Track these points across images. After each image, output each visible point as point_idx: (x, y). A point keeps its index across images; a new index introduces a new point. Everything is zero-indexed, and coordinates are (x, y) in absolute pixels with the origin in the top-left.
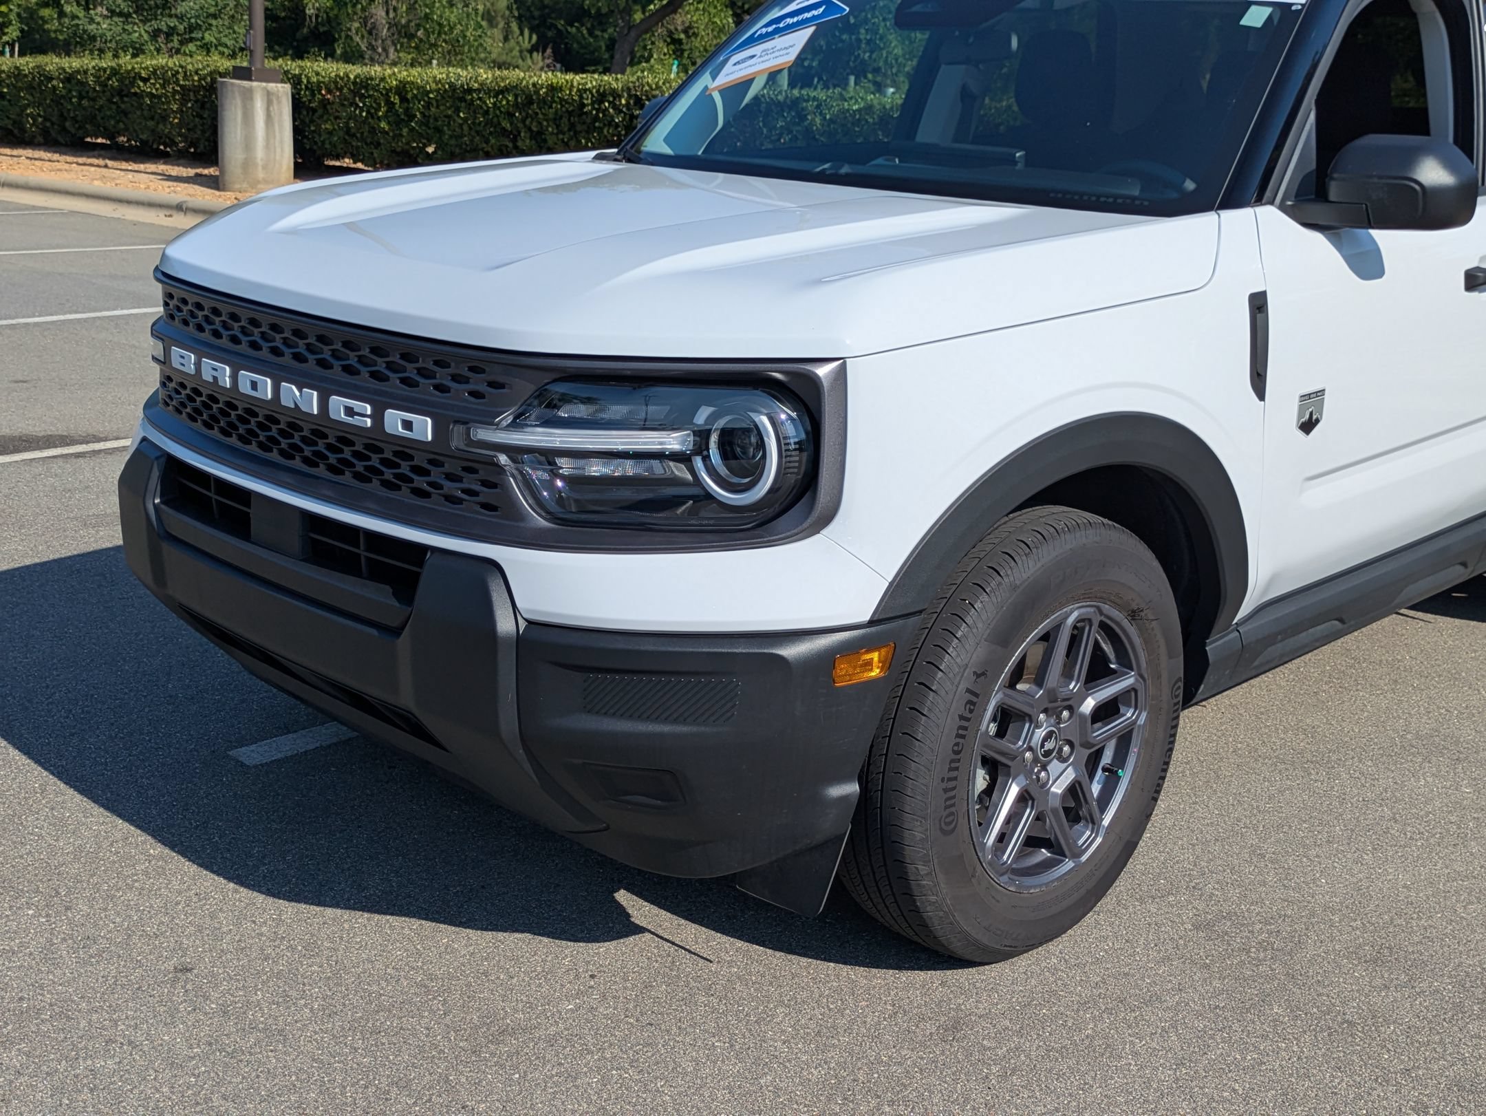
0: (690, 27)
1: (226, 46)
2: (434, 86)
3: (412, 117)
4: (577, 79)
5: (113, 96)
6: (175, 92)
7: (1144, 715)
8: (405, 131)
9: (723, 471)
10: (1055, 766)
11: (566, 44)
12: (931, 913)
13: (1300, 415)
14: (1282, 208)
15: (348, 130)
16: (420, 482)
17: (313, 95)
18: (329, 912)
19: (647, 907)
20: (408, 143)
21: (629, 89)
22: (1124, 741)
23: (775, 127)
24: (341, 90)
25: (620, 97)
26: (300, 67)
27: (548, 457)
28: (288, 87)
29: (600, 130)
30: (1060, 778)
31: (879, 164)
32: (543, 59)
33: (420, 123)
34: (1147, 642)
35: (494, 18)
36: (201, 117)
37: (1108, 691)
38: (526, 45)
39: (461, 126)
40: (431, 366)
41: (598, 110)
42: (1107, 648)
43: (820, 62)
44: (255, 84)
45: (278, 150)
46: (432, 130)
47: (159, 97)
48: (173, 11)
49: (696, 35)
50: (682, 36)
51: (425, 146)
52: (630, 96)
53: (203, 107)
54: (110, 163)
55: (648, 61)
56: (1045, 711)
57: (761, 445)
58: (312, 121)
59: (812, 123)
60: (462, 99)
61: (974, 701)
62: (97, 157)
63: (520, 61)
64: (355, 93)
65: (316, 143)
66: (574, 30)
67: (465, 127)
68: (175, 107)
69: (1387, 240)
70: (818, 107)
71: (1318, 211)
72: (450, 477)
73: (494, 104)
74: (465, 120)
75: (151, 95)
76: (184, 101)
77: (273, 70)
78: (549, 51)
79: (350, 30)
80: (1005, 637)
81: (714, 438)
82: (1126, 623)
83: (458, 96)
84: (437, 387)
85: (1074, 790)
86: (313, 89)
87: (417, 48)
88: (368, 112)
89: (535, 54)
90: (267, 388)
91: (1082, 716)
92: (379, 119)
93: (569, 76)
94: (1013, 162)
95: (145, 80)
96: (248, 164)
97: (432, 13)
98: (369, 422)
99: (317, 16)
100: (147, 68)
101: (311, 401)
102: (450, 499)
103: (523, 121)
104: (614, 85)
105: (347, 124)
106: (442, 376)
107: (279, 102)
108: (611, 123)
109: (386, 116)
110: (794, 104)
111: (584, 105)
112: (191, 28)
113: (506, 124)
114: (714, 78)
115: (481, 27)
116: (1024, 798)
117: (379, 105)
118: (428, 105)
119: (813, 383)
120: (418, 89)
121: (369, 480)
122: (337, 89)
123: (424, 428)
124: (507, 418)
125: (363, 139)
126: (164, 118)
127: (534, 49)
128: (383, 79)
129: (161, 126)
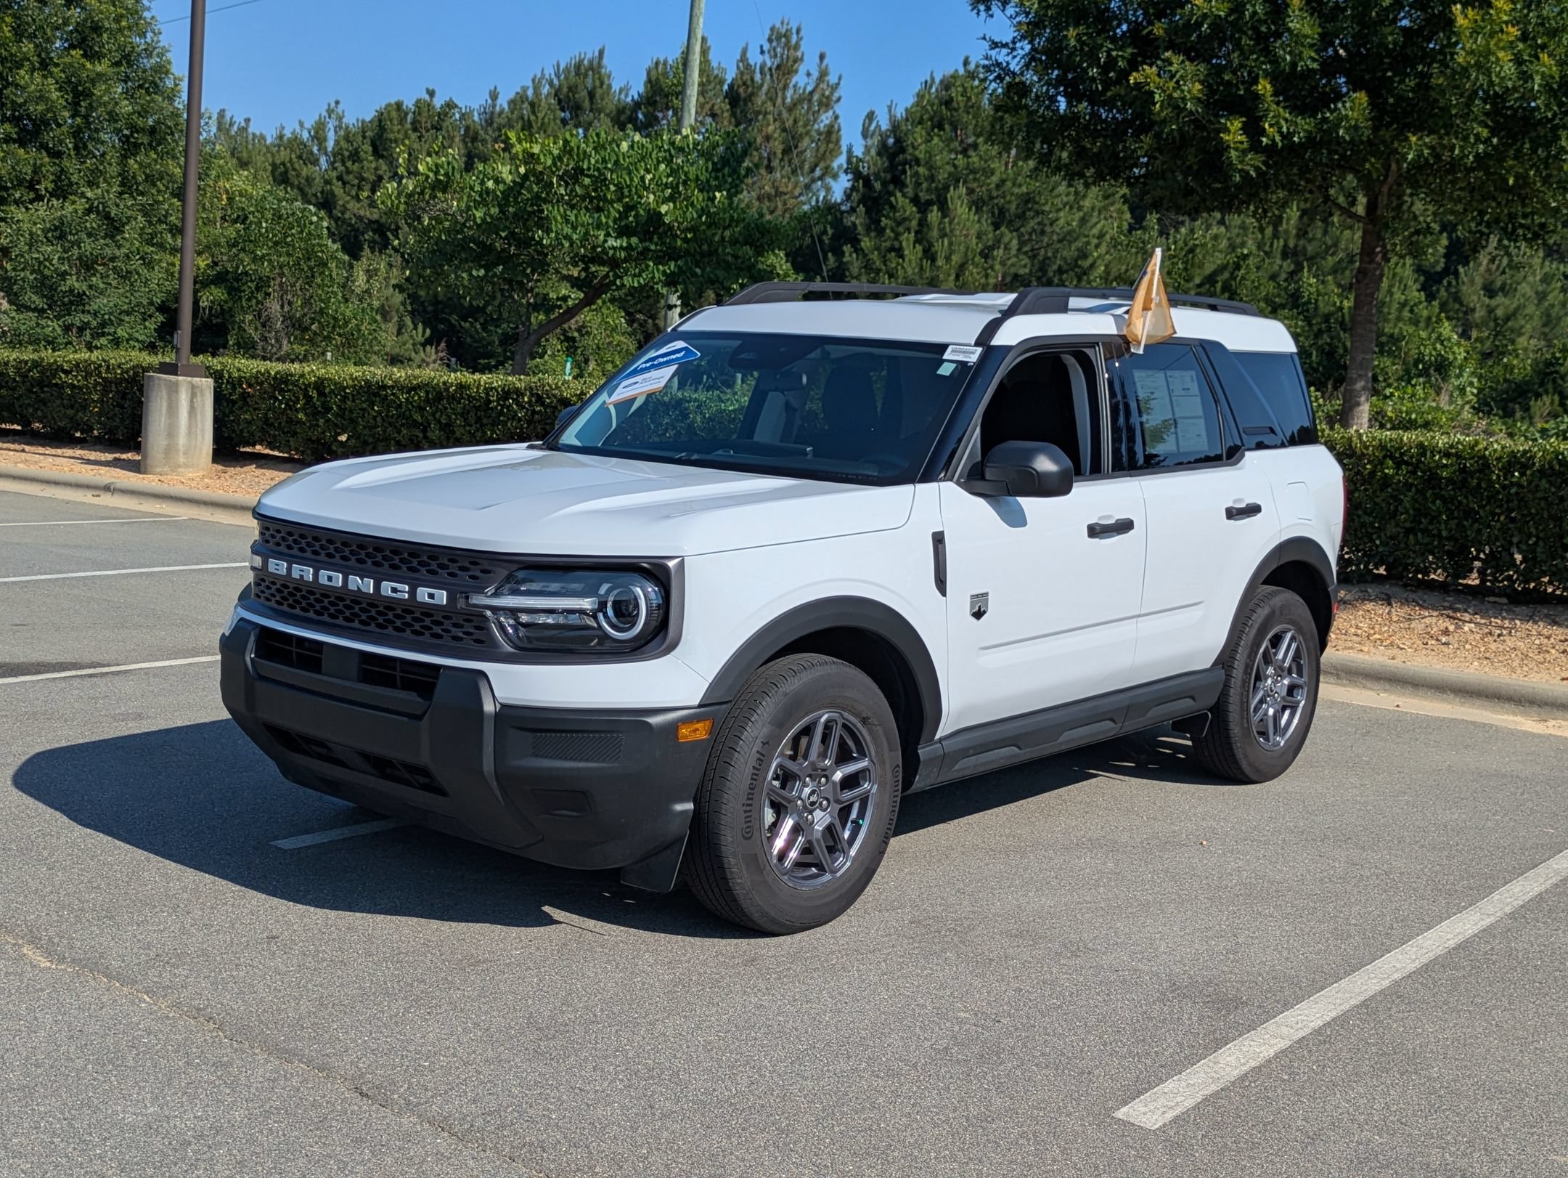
0: (584, 326)
1: (137, 340)
2: (350, 382)
3: (329, 409)
4: (484, 378)
5: (33, 386)
6: (97, 383)
7: (875, 787)
8: (321, 422)
9: (614, 620)
10: (818, 814)
11: (459, 338)
12: (739, 892)
13: (972, 607)
14: (958, 483)
15: (266, 420)
16: (437, 630)
17: (234, 388)
18: (358, 914)
19: (563, 913)
20: (323, 433)
21: (531, 388)
22: (864, 801)
23: (661, 424)
24: (261, 384)
25: (523, 395)
26: (222, 363)
27: (514, 612)
28: (210, 381)
29: (504, 424)
30: (820, 820)
31: (719, 454)
32: (437, 352)
33: (336, 415)
34: (874, 739)
35: (388, 312)
36: (122, 407)
37: (851, 768)
38: (420, 339)
39: (375, 418)
40: (446, 562)
41: (503, 406)
42: (850, 743)
43: (709, 362)
44: (181, 378)
45: (199, 437)
46: (347, 420)
47: (80, 388)
48: (87, 308)
49: (588, 333)
50: (576, 334)
51: (340, 434)
52: (532, 395)
53: (124, 396)
54: (27, 448)
55: (542, 357)
56: (810, 776)
57: (637, 606)
58: (232, 412)
59: (694, 421)
60: (376, 395)
61: (763, 760)
62: (13, 442)
63: (413, 355)
64: (274, 388)
65: (234, 431)
66: (468, 325)
67: (379, 419)
68: (96, 397)
69: (1027, 503)
70: (699, 407)
71: (980, 485)
72: (455, 625)
73: (407, 399)
74: (379, 413)
75: (73, 387)
76: (105, 391)
77: (196, 366)
78: (443, 345)
79: (243, 321)
80: (781, 724)
81: (609, 604)
82: (859, 725)
83: (373, 391)
84: (449, 574)
85: (830, 829)
86: (235, 383)
87: (310, 340)
88: (287, 404)
89: (428, 348)
90: (338, 579)
91: (834, 783)
92: (297, 410)
93: (477, 376)
94: (806, 454)
95: (67, 372)
96: (170, 450)
97: (327, 307)
98: (407, 596)
99: (211, 309)
100: (69, 361)
101: (369, 586)
102: (456, 638)
103: (433, 415)
104: (518, 385)
105: (266, 414)
106: (454, 568)
107: (203, 395)
108: (514, 417)
109: (303, 408)
110: (679, 403)
111: (490, 402)
112: (103, 324)
113: (418, 417)
114: (610, 396)
115: (376, 321)
116: (796, 830)
117: (298, 399)
118: (345, 398)
119: (666, 570)
120: (335, 384)
121: (404, 631)
122: (258, 383)
123: (442, 597)
124: (490, 590)
125: (280, 428)
126: (84, 408)
127: (428, 342)
128: (302, 376)
129: (80, 414)
